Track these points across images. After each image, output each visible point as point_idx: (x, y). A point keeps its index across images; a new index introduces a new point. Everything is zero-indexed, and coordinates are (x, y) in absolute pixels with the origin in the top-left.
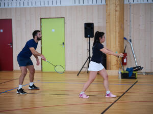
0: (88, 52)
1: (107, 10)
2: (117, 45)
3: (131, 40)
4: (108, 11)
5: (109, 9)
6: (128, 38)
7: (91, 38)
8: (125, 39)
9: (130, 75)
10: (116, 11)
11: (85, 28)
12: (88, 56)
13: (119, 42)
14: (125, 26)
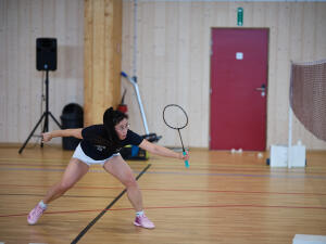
0: (44, 103)
1: (86, 12)
2: (107, 89)
3: (135, 79)
4: (89, 15)
5: (90, 9)
6: (130, 74)
7: (50, 73)
8: (123, 75)
9: (134, 153)
10: (106, 15)
11: (38, 50)
12: (44, 110)
13: (111, 81)
14: (124, 48)
